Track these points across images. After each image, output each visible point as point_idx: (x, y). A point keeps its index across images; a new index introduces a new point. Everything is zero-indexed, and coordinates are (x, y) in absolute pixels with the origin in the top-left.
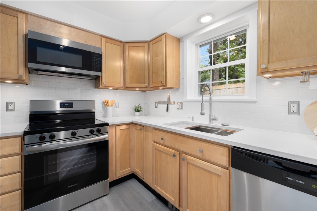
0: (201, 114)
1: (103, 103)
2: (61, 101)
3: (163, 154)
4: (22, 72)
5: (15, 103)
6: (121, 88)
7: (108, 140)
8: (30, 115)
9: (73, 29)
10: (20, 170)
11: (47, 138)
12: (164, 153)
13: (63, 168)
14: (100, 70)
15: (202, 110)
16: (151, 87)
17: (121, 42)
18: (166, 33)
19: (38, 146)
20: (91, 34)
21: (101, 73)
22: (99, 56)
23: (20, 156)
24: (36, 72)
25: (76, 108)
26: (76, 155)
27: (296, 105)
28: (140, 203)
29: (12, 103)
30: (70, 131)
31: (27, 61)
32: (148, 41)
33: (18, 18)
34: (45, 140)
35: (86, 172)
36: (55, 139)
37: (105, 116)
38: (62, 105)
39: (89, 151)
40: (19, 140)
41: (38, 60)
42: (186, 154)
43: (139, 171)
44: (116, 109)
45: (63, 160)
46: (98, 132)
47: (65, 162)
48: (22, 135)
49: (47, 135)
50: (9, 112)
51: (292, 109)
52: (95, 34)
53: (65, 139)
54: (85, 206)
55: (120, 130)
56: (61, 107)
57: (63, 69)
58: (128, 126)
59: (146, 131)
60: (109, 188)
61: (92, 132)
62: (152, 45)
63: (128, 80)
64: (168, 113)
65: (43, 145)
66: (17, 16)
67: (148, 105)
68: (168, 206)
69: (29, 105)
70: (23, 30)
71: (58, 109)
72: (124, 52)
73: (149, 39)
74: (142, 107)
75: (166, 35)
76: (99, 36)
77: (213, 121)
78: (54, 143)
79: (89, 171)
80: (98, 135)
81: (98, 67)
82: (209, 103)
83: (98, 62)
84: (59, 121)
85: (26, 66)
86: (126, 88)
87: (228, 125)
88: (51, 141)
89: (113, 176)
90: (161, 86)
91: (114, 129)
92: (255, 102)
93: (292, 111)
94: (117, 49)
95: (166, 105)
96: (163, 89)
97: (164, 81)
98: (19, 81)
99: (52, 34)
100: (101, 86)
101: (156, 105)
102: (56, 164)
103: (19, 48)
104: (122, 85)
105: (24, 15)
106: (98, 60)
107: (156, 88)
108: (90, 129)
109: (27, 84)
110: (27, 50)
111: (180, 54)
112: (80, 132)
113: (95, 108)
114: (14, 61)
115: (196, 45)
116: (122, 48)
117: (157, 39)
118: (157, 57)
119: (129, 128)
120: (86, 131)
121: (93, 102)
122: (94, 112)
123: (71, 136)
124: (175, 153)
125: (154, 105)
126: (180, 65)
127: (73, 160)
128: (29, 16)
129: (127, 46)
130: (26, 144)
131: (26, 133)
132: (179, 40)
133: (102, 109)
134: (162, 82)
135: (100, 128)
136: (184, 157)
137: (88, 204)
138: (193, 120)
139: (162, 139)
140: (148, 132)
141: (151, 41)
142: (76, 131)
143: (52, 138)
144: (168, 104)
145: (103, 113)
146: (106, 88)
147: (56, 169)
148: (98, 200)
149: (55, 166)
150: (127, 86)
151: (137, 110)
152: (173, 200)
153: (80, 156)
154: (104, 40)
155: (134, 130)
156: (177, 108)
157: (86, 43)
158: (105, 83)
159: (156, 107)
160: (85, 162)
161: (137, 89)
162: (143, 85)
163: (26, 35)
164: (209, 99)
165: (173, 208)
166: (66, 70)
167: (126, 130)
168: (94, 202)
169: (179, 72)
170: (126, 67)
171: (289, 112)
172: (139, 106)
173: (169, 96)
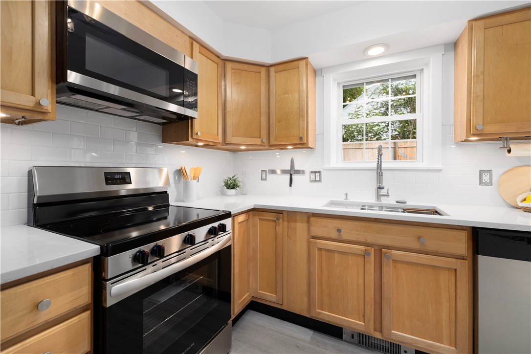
3: (336, 255)
8: (34, 205)
12: (339, 252)
16: (271, 146)
17: (218, 57)
21: (195, 111)
22: (193, 78)
23: (89, 312)
27: (488, 174)
32: (266, 65)
38: (110, 178)
43: (268, 293)
51: (484, 179)
52: (183, 32)
53: (177, 253)
55: (239, 223)
56: (107, 184)
59: (288, 222)
62: (276, 72)
63: (230, 131)
64: (293, 189)
68: (341, 338)
75: (308, 60)
76: (188, 38)
78: (160, 264)
83: (192, 90)
85: (53, 77)
86: (226, 144)
87: (405, 203)
88: (154, 263)
92: (440, 171)
93: (484, 181)
100: (190, 139)
101: (264, 176)
106: (192, 87)
113: (169, 184)
114: (22, 60)
115: (338, 84)
116: (220, 70)
117: (286, 65)
118: (287, 95)
122: (166, 192)
125: (259, 176)
129: (228, 65)
130: (109, 277)
131: (111, 250)
134: (301, 138)
140: (296, 222)
141: (272, 65)
144: (291, 175)
152: (362, 323)
154: (196, 47)
156: (311, 181)
158: (199, 134)
159: (263, 180)
161: (243, 147)
165: (353, 338)
167: (245, 223)
169: (315, 124)
171: (481, 183)
172: (233, 177)
173: (292, 161)
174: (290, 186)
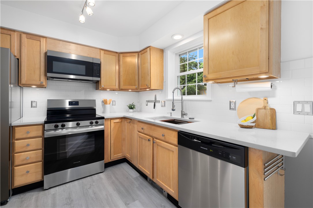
0: (172, 110)
1: (103, 102)
2: (70, 101)
3: (143, 140)
4: (43, 79)
5: (37, 102)
6: (117, 90)
7: (104, 130)
8: (47, 111)
9: (79, 46)
10: (42, 148)
11: (60, 127)
13: (70, 149)
14: (99, 76)
15: (173, 107)
16: (141, 89)
17: (117, 53)
18: (150, 46)
19: (53, 131)
20: (92, 48)
21: (100, 78)
22: (99, 66)
23: (42, 138)
24: (52, 79)
25: (81, 105)
26: (79, 140)
27: (234, 103)
28: (127, 178)
29: (35, 102)
30: (76, 122)
31: (46, 72)
32: (138, 52)
33: (40, 41)
34: (59, 128)
35: (86, 153)
36: (65, 127)
37: (103, 113)
38: (71, 103)
39: (89, 138)
40: (41, 127)
41: (54, 71)
42: (157, 138)
43: (128, 155)
44: (113, 106)
45: (70, 143)
46: (96, 124)
47: (71, 144)
48: (43, 124)
49: (60, 124)
50: (33, 109)
51: (231, 106)
52: (96, 48)
53: (72, 128)
54: (86, 178)
55: (114, 123)
56: (69, 105)
57: (72, 77)
58: (121, 120)
59: (133, 124)
60: (105, 168)
61: (92, 123)
62: (141, 55)
63: (122, 83)
64: (155, 110)
65: (57, 131)
66: (40, 40)
67: (141, 104)
68: (147, 180)
69: (47, 103)
70: (44, 50)
71: (67, 106)
72: (119, 61)
73: (138, 50)
74: (135, 105)
75: (151, 47)
76: (99, 50)
77: (185, 116)
78: (64, 130)
79: (89, 153)
80: (96, 126)
81: (97, 74)
82: (181, 102)
83: (97, 70)
84: (68, 116)
85: (46, 75)
86: (121, 90)
87: (193, 119)
88: (62, 129)
89: (108, 158)
90: (147, 88)
91: (109, 122)
94: (114, 58)
95: (153, 104)
96: (149, 90)
97: (149, 84)
98: (41, 86)
99: (64, 51)
100: (100, 89)
101: (147, 103)
102: (65, 146)
103: (41, 63)
104: (117, 87)
105: (45, 39)
106: (97, 69)
107: (144, 90)
108: (90, 121)
109: (45, 88)
110: (46, 64)
111: (163, 62)
112: (82, 123)
113: (96, 106)
114: (37, 72)
115: (176, 54)
116: (117, 58)
117: (144, 51)
119: (121, 122)
120: (87, 123)
121: (94, 101)
122: (95, 109)
123: (76, 126)
124: (150, 139)
125: (145, 103)
126: (163, 71)
127: (77, 144)
128: (47, 39)
129: (121, 55)
130: (45, 130)
131: (46, 122)
132: (162, 51)
133: (102, 106)
134: (147, 85)
135: (98, 120)
136: (155, 141)
137: (89, 177)
138: (171, 116)
139: (142, 129)
141: (141, 51)
142: (80, 122)
143: (63, 126)
144: (155, 103)
145: (103, 110)
146: (104, 89)
147: (65, 149)
148: (96, 175)
149: (64, 147)
150: (121, 88)
151: (131, 107)
152: (149, 173)
153: (82, 141)
154: (102, 52)
155: (126, 123)
156: (161, 106)
157: (89, 56)
158: (103, 86)
159: (147, 105)
160: (86, 146)
161: (130, 90)
162: (134, 87)
163: (46, 53)
164: (181, 98)
165: (150, 181)
166: (74, 77)
167: (119, 123)
168: (93, 176)
169: (163, 77)
170: (121, 73)
171: (230, 108)
172: (132, 104)
173: (156, 96)
174: (154, 108)
